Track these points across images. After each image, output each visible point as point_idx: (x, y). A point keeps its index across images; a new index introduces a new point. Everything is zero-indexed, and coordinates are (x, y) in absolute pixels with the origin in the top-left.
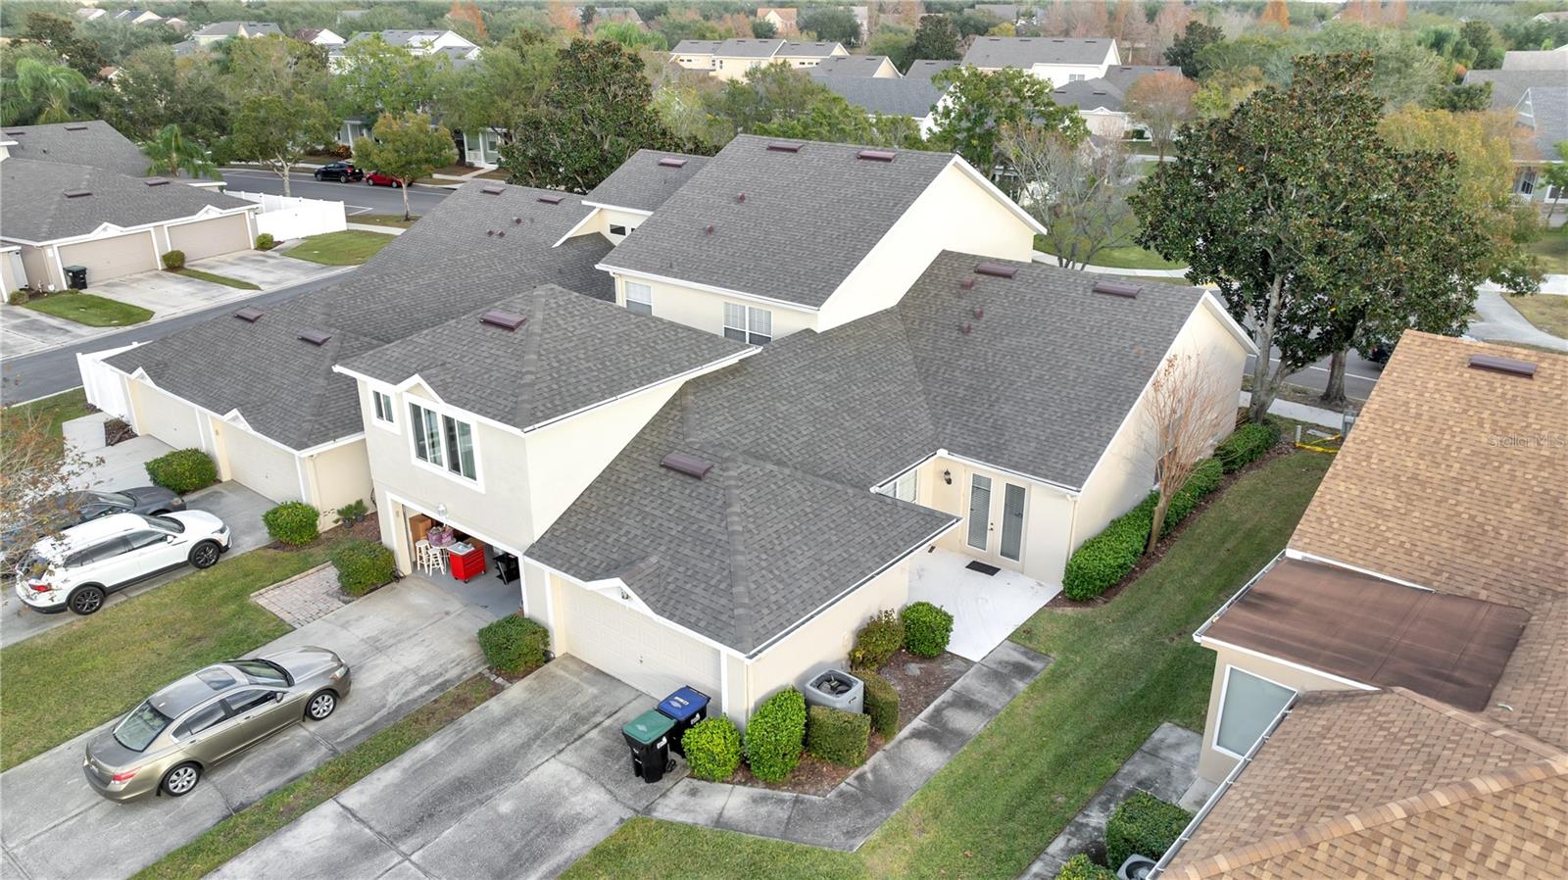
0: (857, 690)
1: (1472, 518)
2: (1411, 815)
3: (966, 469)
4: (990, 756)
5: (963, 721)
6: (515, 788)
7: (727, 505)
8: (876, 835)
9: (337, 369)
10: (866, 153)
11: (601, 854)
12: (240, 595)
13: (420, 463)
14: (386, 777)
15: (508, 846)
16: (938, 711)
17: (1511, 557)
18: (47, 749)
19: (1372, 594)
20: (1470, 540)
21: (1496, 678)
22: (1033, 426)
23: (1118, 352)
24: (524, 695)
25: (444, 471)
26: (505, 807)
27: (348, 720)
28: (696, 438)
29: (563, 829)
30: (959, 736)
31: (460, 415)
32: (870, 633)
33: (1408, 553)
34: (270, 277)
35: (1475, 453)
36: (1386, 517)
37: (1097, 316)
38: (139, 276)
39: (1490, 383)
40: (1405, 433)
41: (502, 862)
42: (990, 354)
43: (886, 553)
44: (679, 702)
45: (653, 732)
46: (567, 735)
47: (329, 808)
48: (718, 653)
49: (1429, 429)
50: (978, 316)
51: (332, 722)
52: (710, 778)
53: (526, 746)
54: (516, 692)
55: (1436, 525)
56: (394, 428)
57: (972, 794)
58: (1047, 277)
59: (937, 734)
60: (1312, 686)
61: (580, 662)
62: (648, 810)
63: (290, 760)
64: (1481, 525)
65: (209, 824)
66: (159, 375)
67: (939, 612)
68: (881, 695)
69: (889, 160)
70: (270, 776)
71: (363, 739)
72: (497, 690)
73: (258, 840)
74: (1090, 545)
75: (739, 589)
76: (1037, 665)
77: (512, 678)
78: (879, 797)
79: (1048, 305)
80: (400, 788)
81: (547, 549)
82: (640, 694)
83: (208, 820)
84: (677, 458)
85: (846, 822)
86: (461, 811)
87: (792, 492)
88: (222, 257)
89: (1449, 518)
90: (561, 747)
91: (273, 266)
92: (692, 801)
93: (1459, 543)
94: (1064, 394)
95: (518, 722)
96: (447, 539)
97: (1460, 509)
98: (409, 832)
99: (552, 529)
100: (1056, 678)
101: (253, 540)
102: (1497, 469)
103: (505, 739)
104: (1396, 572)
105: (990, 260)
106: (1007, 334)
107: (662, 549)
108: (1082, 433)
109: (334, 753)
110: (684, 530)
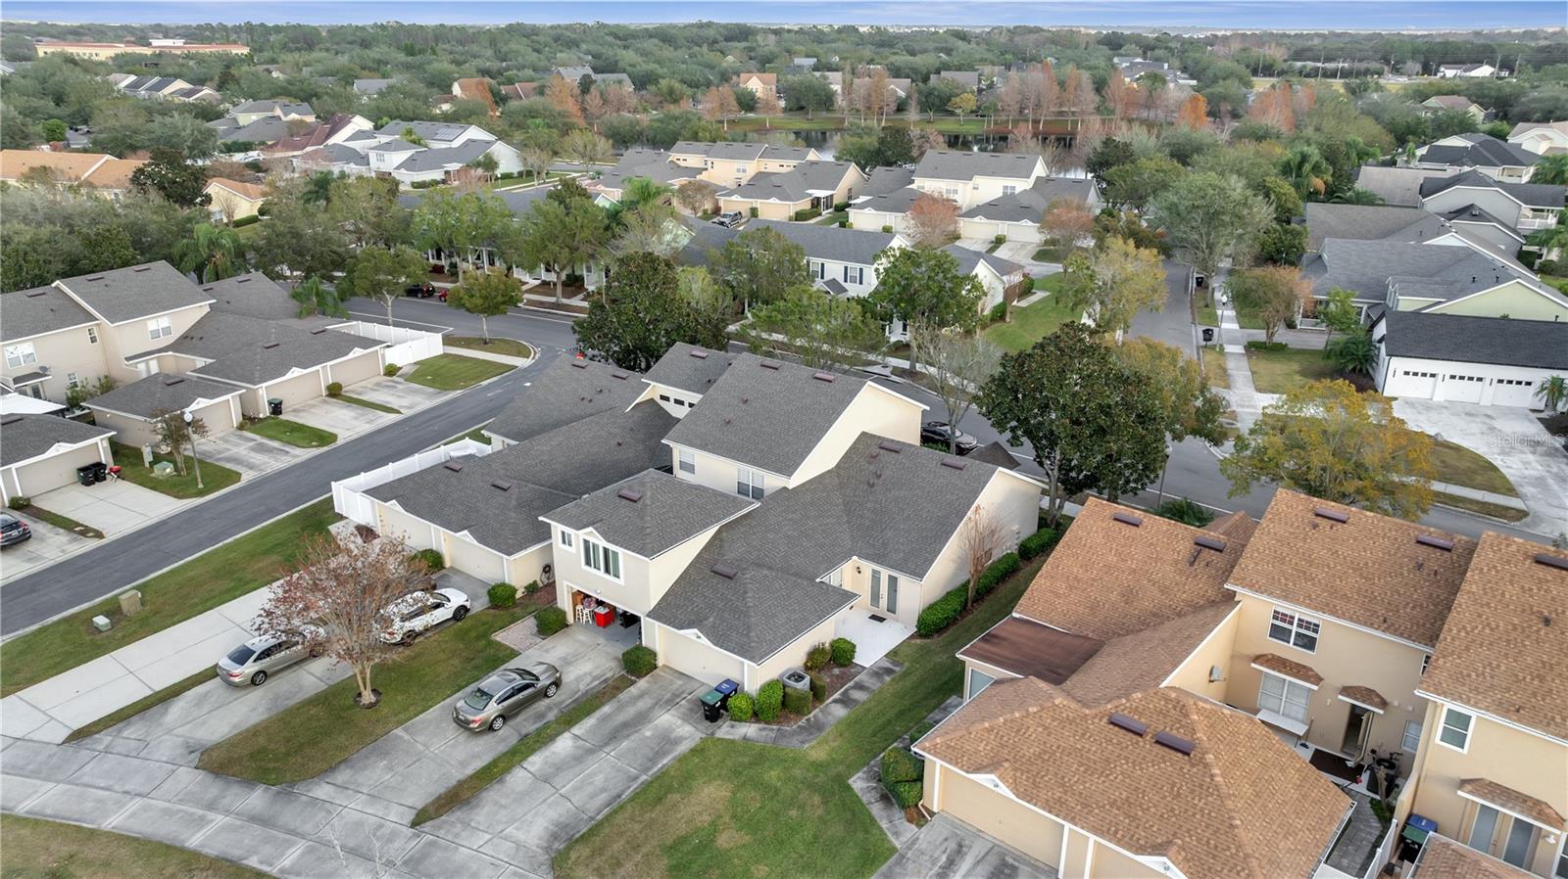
0: (807, 679)
2: (1006, 720)
3: (868, 567)
4: (869, 710)
5: (857, 695)
6: (650, 726)
7: (746, 592)
8: (814, 743)
9: (541, 518)
10: (818, 375)
11: (694, 751)
12: (485, 635)
13: (587, 568)
14: (590, 722)
15: (653, 749)
16: (846, 690)
17: (1106, 618)
18: (424, 711)
19: (1043, 635)
20: (1092, 609)
21: (1073, 672)
22: (903, 544)
23: (948, 503)
24: (647, 685)
25: (601, 573)
26: (648, 733)
27: (563, 697)
28: (729, 556)
29: (677, 741)
30: (855, 702)
31: (611, 547)
32: (815, 654)
34: (405, 402)
36: (1059, 598)
37: (942, 480)
38: (312, 402)
39: (1121, 527)
41: (651, 755)
42: (884, 501)
43: (822, 615)
44: (725, 686)
45: (714, 699)
46: (671, 702)
47: (567, 735)
48: (743, 663)
50: (879, 477)
51: (556, 699)
52: (740, 720)
53: (652, 708)
54: (643, 683)
56: (572, 550)
57: (858, 726)
58: (918, 453)
59: (845, 701)
60: (1001, 676)
61: (672, 669)
62: (713, 734)
63: (541, 716)
65: (515, 742)
66: (407, 506)
67: (849, 643)
68: (818, 683)
69: (830, 381)
70: (535, 722)
71: (574, 705)
72: (633, 683)
73: (540, 748)
74: (931, 607)
75: (753, 634)
76: (897, 669)
77: (640, 677)
78: (816, 727)
79: (917, 471)
80: (596, 726)
81: (656, 614)
82: (703, 684)
83: (514, 740)
84: (719, 568)
85: (800, 738)
86: (628, 735)
87: (777, 585)
88: (363, 384)
90: (669, 708)
91: (402, 390)
92: (732, 730)
94: (920, 526)
95: (646, 697)
96: (593, 605)
97: (1091, 594)
98: (606, 744)
99: (659, 604)
100: (906, 674)
101: (480, 605)
102: (1111, 574)
103: (641, 705)
104: (1058, 625)
105: (887, 440)
106: (893, 489)
107: (715, 614)
108: (926, 549)
109: (562, 712)
110: (725, 605)
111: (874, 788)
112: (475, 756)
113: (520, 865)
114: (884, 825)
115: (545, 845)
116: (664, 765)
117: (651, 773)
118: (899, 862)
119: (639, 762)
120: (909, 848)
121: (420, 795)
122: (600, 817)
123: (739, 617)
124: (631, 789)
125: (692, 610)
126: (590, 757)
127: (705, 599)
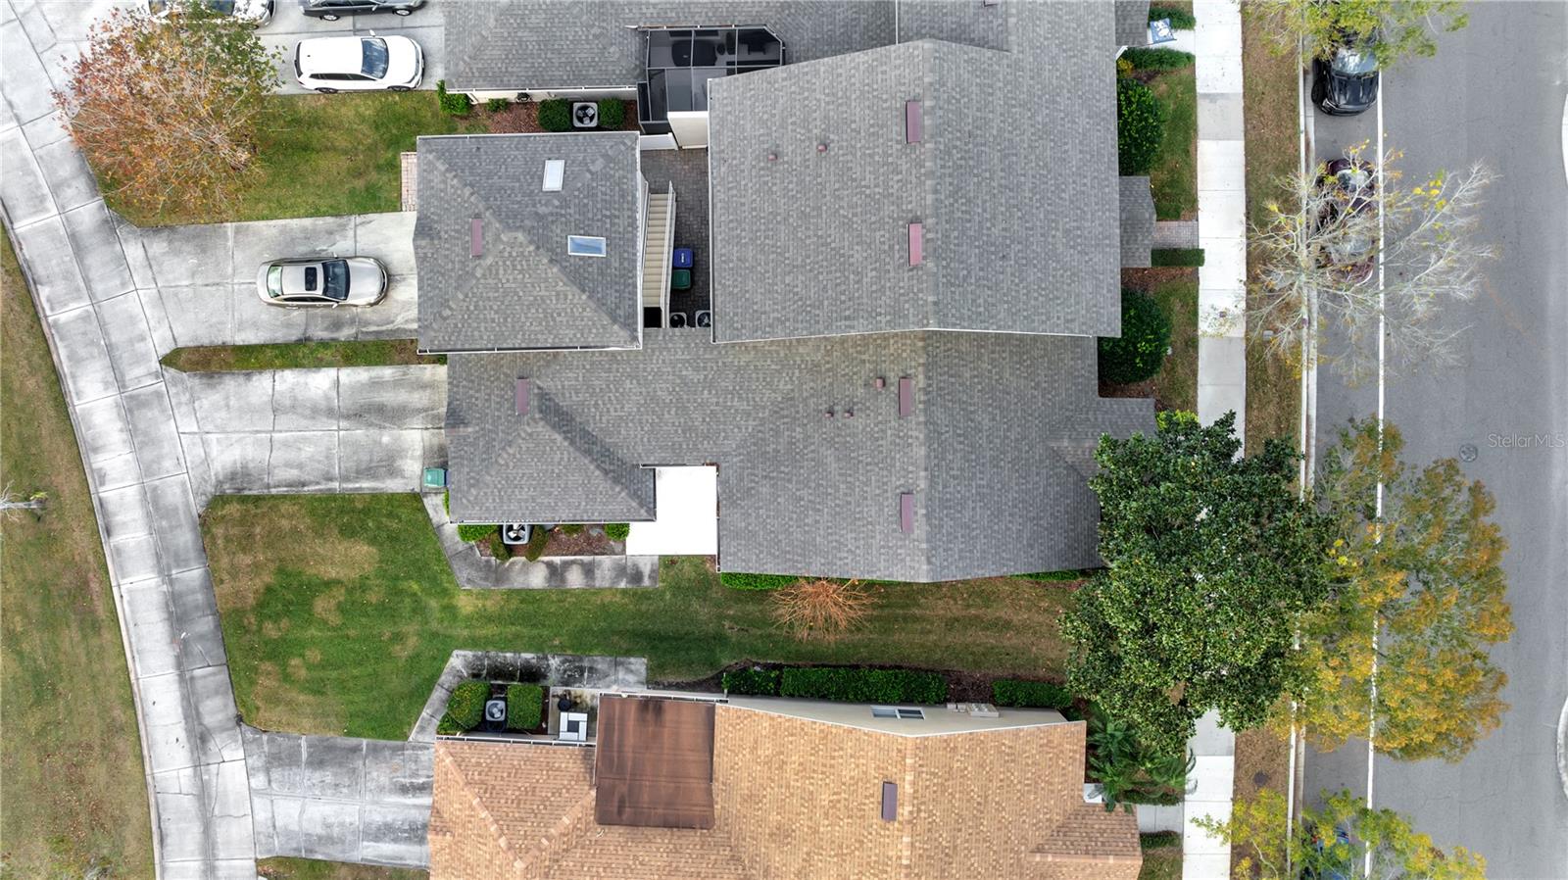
1: (765, 796)
5: (575, 576)
6: (396, 432)
8: (477, 589)
11: (393, 499)
14: (362, 375)
15: (371, 461)
16: (572, 562)
17: (745, 817)
21: (633, 825)
22: (758, 516)
23: (840, 543)
26: (386, 439)
27: (374, 321)
29: (393, 472)
30: (564, 579)
33: (732, 768)
35: (812, 793)
39: (872, 796)
40: (817, 752)
41: (364, 467)
42: (813, 447)
47: (332, 372)
49: (824, 765)
50: (850, 413)
51: (367, 314)
53: (419, 411)
55: (754, 779)
57: (530, 607)
58: (910, 445)
59: (557, 571)
62: (426, 494)
63: (339, 327)
64: (761, 801)
65: (294, 338)
75: (474, 491)
76: (648, 581)
78: (501, 576)
79: (877, 464)
80: (362, 387)
85: (474, 574)
86: (371, 425)
89: (761, 785)
90: (430, 426)
92: (441, 508)
93: (746, 792)
94: (791, 523)
97: (769, 789)
98: (347, 417)
100: (644, 596)
102: (803, 805)
103: (415, 398)
106: (836, 449)
107: (477, 428)
108: (761, 552)
109: (356, 338)
110: (490, 431)
111: (461, 677)
112: (255, 325)
113: (193, 480)
114: (425, 713)
115: (221, 478)
116: (360, 488)
117: (344, 485)
118: (395, 750)
119: (348, 465)
120: (414, 748)
121: (190, 332)
122: (274, 491)
123: (483, 460)
124: (317, 487)
125: (472, 396)
126: (325, 419)
127: (486, 400)
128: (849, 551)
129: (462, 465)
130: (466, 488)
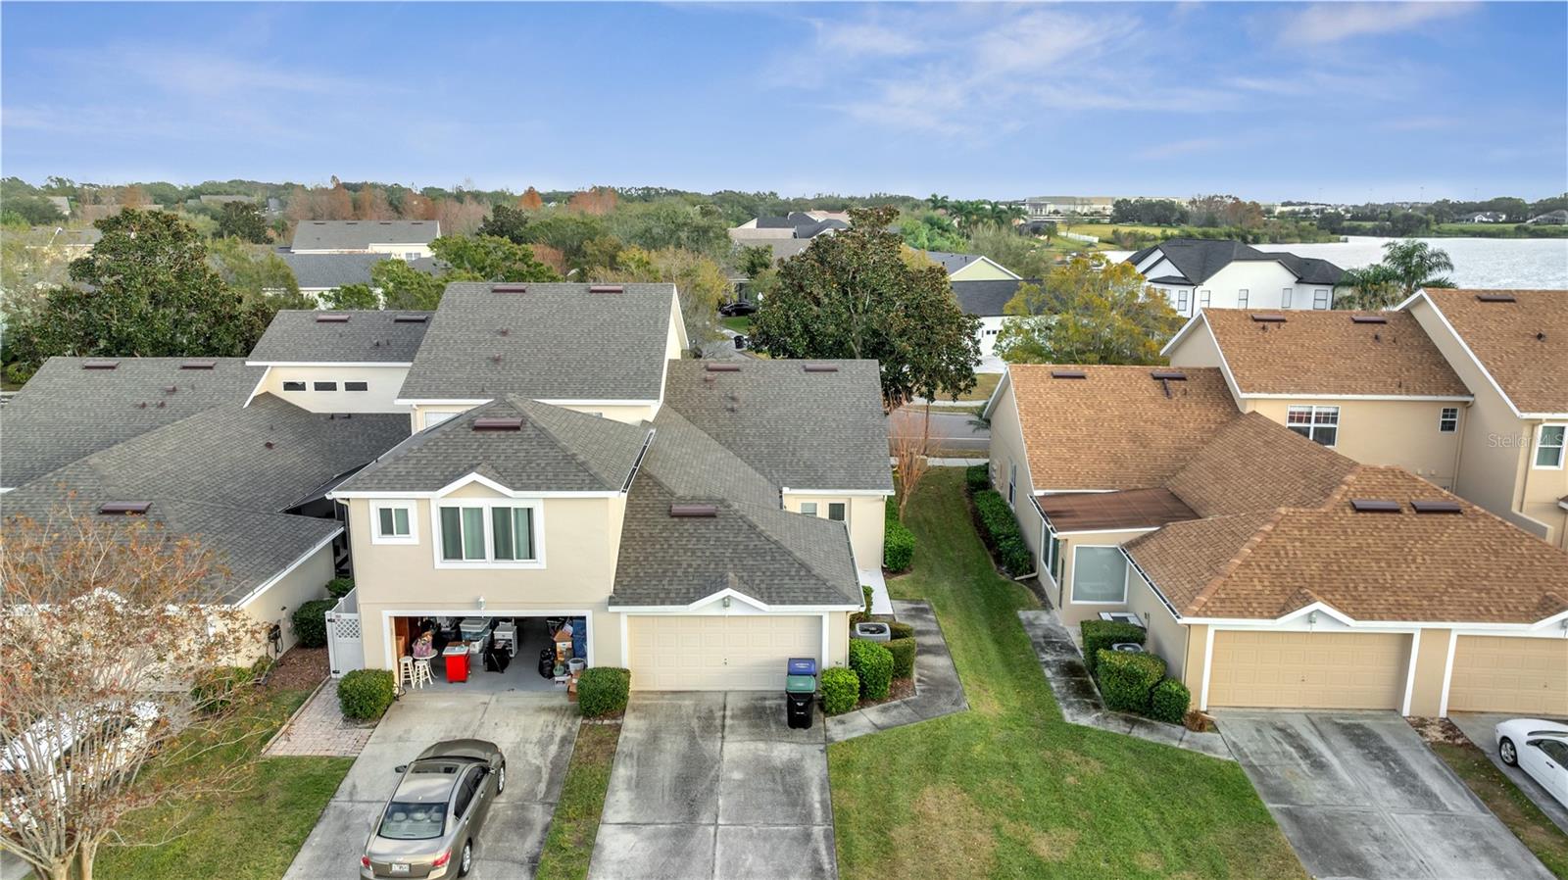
3: (796, 501)
5: (929, 641)
6: (726, 765)
7: (753, 526)
8: (969, 699)
10: (595, 288)
11: (838, 768)
13: (447, 564)
14: (620, 797)
15: (773, 791)
20: (1115, 462)
22: (832, 460)
24: (642, 722)
25: (487, 562)
26: (736, 776)
27: (524, 785)
29: (792, 769)
33: (1094, 476)
35: (1087, 420)
36: (1072, 462)
37: (820, 386)
39: (1068, 383)
41: (783, 798)
44: (802, 666)
48: (819, 620)
49: (1058, 413)
50: (736, 400)
51: (513, 791)
54: (632, 723)
56: (409, 540)
61: (651, 692)
62: (829, 740)
63: (521, 822)
69: (620, 292)
71: (559, 789)
72: (616, 727)
76: (925, 606)
77: (616, 717)
80: (643, 798)
81: (628, 596)
82: (729, 693)
84: (679, 509)
86: (711, 790)
92: (847, 726)
100: (943, 608)
102: (1102, 426)
104: (1095, 487)
106: (767, 407)
107: (730, 566)
108: (868, 458)
109: (551, 804)
110: (735, 551)
117: (817, 820)
119: (780, 816)
123: (773, 559)
124: (823, 852)
125: (685, 572)
126: (694, 841)
127: (693, 553)
128: (858, 400)
129: (780, 586)
130: (813, 581)
